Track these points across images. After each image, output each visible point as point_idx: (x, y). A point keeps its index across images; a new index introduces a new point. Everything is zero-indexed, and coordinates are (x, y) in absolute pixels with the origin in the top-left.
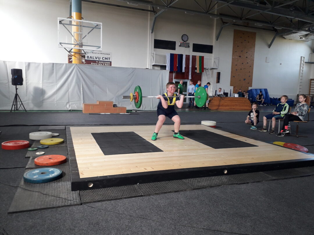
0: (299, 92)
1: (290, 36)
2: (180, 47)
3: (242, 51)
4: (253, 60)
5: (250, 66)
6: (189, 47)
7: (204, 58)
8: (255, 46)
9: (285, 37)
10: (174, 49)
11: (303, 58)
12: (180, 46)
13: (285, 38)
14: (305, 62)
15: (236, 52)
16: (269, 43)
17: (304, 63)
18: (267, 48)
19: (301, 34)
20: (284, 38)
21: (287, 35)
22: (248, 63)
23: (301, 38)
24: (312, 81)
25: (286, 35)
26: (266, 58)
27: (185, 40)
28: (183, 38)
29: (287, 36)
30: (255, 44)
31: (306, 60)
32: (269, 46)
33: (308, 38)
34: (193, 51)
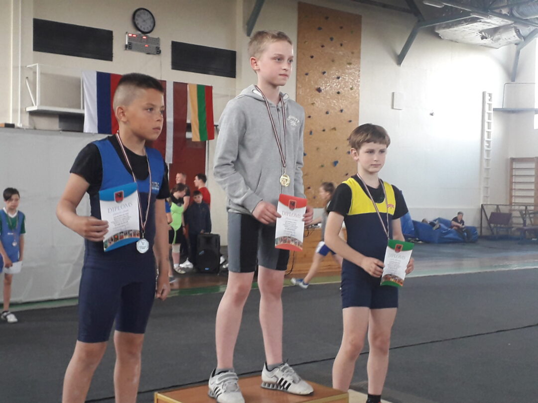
0: (484, 197)
1: (455, 28)
2: (129, 52)
3: (324, 73)
4: (358, 103)
5: (350, 121)
6: (158, 52)
7: (214, 91)
8: (359, 58)
9: (441, 32)
10: (107, 56)
11: (487, 97)
12: (129, 47)
13: (440, 38)
14: (495, 110)
15: (307, 74)
16: (399, 52)
17: (492, 112)
18: (392, 63)
19: (486, 27)
20: (437, 36)
21: (449, 26)
22: (342, 111)
23: (483, 38)
24: (515, 165)
25: (444, 28)
26: (393, 93)
27: (145, 27)
28: (139, 21)
29: (447, 30)
30: (359, 53)
31: (497, 103)
32: (400, 59)
33: (499, 39)
34: (173, 68)
